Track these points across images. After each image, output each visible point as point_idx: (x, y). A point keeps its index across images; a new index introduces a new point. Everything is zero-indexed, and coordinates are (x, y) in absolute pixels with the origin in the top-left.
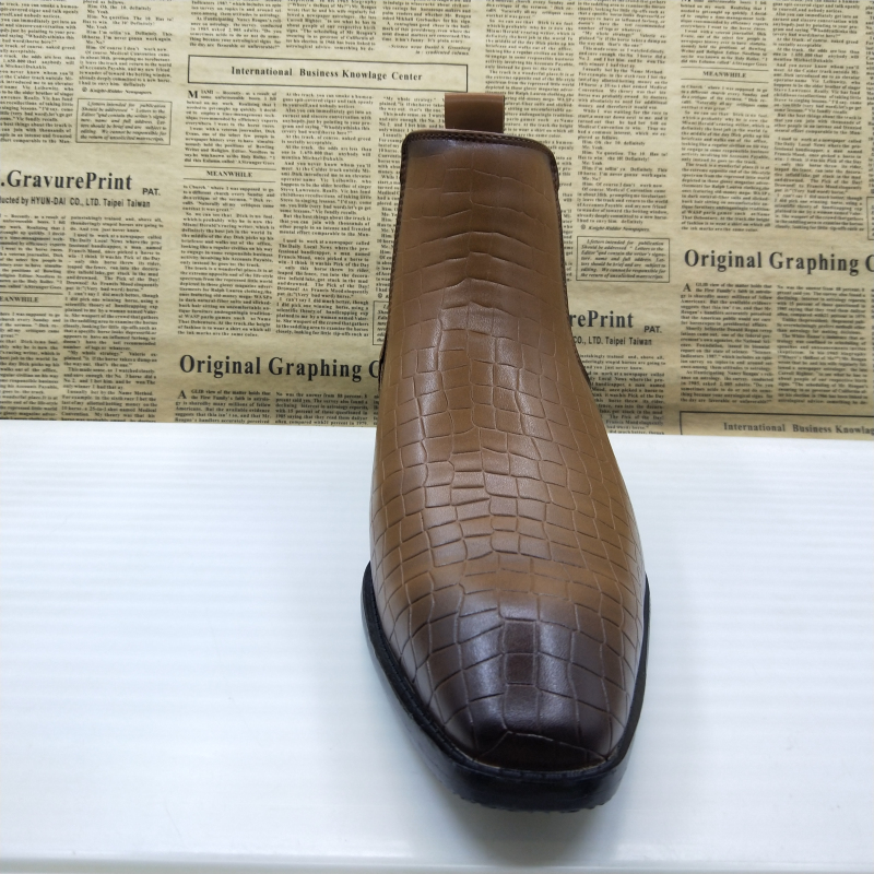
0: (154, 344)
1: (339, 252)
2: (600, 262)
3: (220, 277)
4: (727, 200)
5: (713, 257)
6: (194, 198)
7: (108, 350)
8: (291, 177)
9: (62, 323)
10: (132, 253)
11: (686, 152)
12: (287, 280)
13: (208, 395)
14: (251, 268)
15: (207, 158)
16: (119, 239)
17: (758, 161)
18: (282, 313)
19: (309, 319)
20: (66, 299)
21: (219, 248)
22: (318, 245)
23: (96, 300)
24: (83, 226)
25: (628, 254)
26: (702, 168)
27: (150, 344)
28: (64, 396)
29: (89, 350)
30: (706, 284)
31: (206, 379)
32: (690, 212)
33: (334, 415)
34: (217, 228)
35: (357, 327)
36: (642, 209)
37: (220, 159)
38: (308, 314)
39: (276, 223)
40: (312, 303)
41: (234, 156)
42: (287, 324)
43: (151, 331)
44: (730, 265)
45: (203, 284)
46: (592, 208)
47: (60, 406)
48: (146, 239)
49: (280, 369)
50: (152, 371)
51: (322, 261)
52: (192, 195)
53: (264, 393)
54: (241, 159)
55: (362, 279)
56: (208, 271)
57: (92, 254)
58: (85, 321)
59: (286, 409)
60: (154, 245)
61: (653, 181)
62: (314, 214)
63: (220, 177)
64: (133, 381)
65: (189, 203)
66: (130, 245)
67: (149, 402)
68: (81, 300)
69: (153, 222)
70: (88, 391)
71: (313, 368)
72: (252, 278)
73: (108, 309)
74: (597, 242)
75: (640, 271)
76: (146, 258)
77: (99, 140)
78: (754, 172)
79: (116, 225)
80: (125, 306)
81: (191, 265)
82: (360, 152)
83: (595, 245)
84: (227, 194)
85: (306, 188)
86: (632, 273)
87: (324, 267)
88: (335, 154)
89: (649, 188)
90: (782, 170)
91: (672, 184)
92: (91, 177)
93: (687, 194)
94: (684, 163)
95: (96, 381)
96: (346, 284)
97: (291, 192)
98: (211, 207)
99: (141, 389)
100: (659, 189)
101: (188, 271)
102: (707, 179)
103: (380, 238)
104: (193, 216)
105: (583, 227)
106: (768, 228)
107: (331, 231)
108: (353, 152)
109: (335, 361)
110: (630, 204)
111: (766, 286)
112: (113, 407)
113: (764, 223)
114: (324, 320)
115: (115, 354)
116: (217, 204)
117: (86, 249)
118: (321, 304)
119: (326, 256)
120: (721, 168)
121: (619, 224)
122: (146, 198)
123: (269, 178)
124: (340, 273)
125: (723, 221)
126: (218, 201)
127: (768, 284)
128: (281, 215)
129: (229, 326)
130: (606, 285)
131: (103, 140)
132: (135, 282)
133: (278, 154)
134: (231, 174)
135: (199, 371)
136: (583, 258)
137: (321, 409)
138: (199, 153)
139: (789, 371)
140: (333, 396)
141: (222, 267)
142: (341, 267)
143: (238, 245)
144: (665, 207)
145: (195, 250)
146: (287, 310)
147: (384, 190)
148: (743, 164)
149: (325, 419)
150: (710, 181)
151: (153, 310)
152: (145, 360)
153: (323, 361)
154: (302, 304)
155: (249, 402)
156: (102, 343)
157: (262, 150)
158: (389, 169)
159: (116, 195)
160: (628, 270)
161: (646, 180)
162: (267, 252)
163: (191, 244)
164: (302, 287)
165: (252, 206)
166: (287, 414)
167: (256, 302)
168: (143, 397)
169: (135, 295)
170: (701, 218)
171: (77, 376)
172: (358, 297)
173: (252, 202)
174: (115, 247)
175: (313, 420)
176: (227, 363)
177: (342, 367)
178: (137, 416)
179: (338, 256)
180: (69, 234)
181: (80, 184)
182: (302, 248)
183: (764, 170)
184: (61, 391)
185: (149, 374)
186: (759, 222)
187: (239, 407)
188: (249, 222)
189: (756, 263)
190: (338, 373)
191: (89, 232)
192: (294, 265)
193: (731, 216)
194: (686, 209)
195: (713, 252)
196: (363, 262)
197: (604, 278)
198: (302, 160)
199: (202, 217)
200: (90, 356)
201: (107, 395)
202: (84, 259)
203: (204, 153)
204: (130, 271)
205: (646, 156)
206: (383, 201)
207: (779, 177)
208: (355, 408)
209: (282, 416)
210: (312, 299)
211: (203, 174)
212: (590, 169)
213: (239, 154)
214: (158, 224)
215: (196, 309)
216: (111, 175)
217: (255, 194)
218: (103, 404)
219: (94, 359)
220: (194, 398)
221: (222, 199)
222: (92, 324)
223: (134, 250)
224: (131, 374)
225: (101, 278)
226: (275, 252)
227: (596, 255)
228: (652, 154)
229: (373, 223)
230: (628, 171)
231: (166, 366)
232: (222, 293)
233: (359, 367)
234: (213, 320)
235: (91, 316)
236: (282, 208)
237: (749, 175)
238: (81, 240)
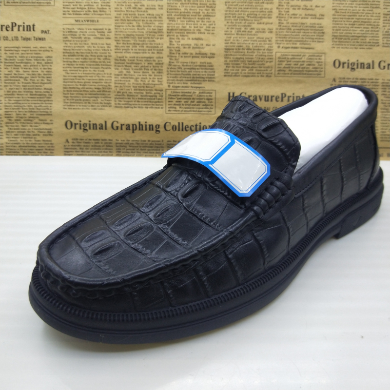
0: (51, 115)
1: (146, 63)
2: (288, 66)
3: (84, 78)
4: (356, 32)
5: (348, 63)
6: (69, 34)
7: (27, 118)
8: (120, 22)
9: (4, 104)
10: (37, 66)
11: (335, 5)
12: (120, 79)
13: (80, 141)
14: (100, 72)
15: (75, 13)
16: (31, 58)
17: (374, 10)
18: (118, 97)
19: (131, 100)
20: (5, 91)
21: (83, 62)
22: (136, 59)
23: (20, 92)
24: (11, 52)
25: (303, 62)
26: (343, 14)
27: (49, 115)
28: (6, 143)
29: (18, 119)
30: (344, 78)
31: (79, 133)
32: (336, 38)
33: (146, 151)
34: (82, 51)
35: (157, 104)
36: (310, 37)
37: (82, 13)
38: (131, 97)
39: (113, 48)
40: (133, 91)
41: (89, 11)
42: (120, 103)
43: (49, 108)
44: (357, 68)
45: (75, 82)
46: (283, 36)
47: (5, 148)
48: (44, 58)
49: (117, 127)
50: (50, 129)
51: (138, 68)
52: (68, 33)
53: (109, 140)
54: (92, 12)
55: (160, 77)
56: (78, 75)
57: (17, 67)
58: (15, 103)
59: (121, 148)
60: (49, 61)
61: (317, 21)
62: (132, 42)
63: (81, 23)
64: (41, 134)
65: (65, 38)
66: (36, 62)
67: (50, 145)
68: (13, 92)
69: (48, 49)
70: (19, 140)
71: (135, 126)
72: (101, 78)
73: (26, 96)
74: (286, 55)
75: (309, 71)
76: (45, 69)
77: (17, 4)
78: (372, 16)
79: (28, 51)
80: (36, 95)
81: (69, 72)
82: (157, 7)
83: (285, 57)
84: (86, 32)
85: (128, 28)
86: (305, 72)
87: (139, 71)
88: (144, 9)
89: (314, 25)
90: (387, 15)
91: (327, 23)
92: (14, 25)
93: (335, 29)
94: (333, 12)
95: (22, 135)
96: (151, 80)
97: (120, 30)
98: (78, 39)
99: (46, 138)
100: (320, 26)
101: (67, 75)
102: (346, 20)
103: (169, 54)
104: (69, 45)
105: (279, 47)
106: (378, 48)
107: (143, 51)
108: (153, 7)
109: (146, 122)
110: (304, 34)
111: (376, 79)
112: (32, 148)
113: (376, 45)
114: (140, 100)
115: (31, 120)
116: (80, 38)
117: (13, 64)
118: (138, 91)
119: (140, 65)
120: (354, 14)
121: (298, 45)
122: (43, 36)
123: (108, 23)
124: (147, 74)
125: (354, 44)
126: (82, 36)
127: (377, 78)
128: (115, 43)
129: (90, 105)
130: (291, 79)
131: (19, 4)
132: (40, 81)
133: (113, 9)
134: (88, 21)
135: (75, 128)
136: (279, 64)
137: (140, 148)
138: (70, 10)
139: (386, 125)
140: (145, 141)
141: (85, 72)
142: (148, 71)
143: (93, 60)
144: (323, 36)
145: (69, 63)
146: (120, 95)
147: (170, 28)
148: (366, 12)
149: (142, 153)
150: (347, 21)
151: (50, 96)
152: (47, 123)
153: (139, 122)
154: (128, 91)
155: (102, 145)
156: (24, 114)
157: (104, 7)
158: (173, 16)
159: (27, 34)
160: (302, 71)
161: (313, 21)
162: (109, 64)
163: (68, 60)
164: (127, 83)
165: (99, 38)
166: (122, 151)
167: (104, 91)
168: (47, 142)
169: (40, 89)
170: (342, 42)
171: (13, 132)
172: (157, 87)
173: (100, 36)
174: (28, 63)
175: (136, 154)
176: (90, 124)
177: (150, 125)
178: (45, 152)
179: (146, 65)
180: (4, 56)
181: (8, 29)
182: (127, 61)
183: (377, 15)
184: (5, 140)
185: (50, 131)
186: (373, 44)
187: (97, 148)
188: (98, 47)
189: (371, 66)
190: (148, 129)
191: (14, 55)
192: (123, 70)
193: (359, 41)
194: (334, 37)
195: (348, 60)
196: (160, 68)
197: (289, 75)
198: (126, 12)
199: (73, 45)
200: (18, 122)
201: (29, 142)
202: (13, 70)
203: (73, 10)
204: (37, 76)
205: (313, 7)
206: (170, 34)
207: (385, 19)
208: (157, 147)
209: (119, 152)
210: (133, 89)
211: (73, 21)
212: (283, 15)
213: (92, 10)
214: (50, 50)
215: (72, 95)
216: (24, 23)
217: (101, 32)
218: (27, 146)
219: (21, 123)
220: (73, 142)
221: (84, 35)
222: (19, 105)
223: (39, 64)
224: (40, 131)
225: (22, 80)
226: (113, 63)
227: (286, 63)
228: (316, 6)
229: (165, 46)
230: (303, 16)
231: (58, 127)
232: (85, 87)
233: (159, 125)
234: (82, 101)
235: (18, 101)
236: (116, 39)
237: (370, 17)
238: (10, 60)
